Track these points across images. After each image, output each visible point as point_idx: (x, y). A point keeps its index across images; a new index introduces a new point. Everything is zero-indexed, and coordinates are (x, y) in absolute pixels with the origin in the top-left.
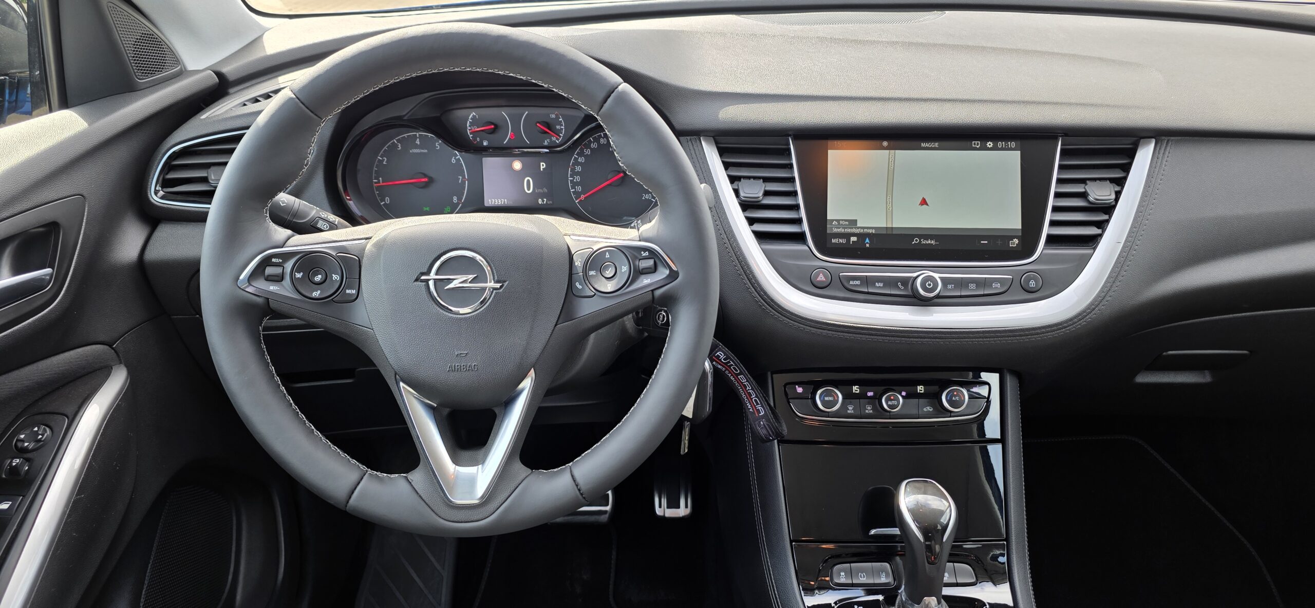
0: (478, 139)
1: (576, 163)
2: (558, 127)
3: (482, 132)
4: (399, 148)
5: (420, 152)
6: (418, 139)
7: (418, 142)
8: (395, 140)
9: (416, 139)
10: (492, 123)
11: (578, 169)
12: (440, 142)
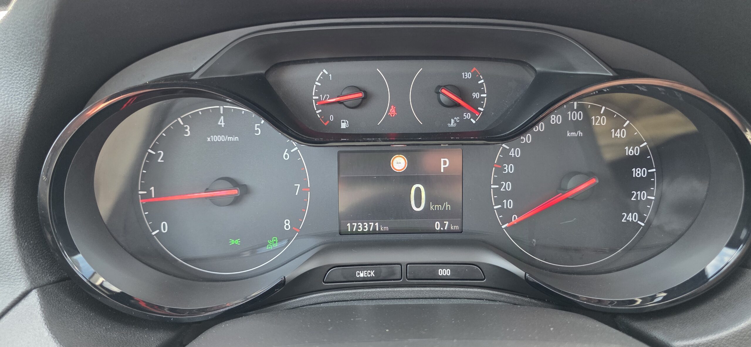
0: (332, 118)
1: (507, 159)
2: (476, 95)
3: (338, 105)
4: (187, 133)
5: (224, 140)
6: (222, 117)
7: (221, 122)
8: (179, 119)
9: (219, 118)
10: (359, 89)
11: (509, 169)
12: (263, 122)
